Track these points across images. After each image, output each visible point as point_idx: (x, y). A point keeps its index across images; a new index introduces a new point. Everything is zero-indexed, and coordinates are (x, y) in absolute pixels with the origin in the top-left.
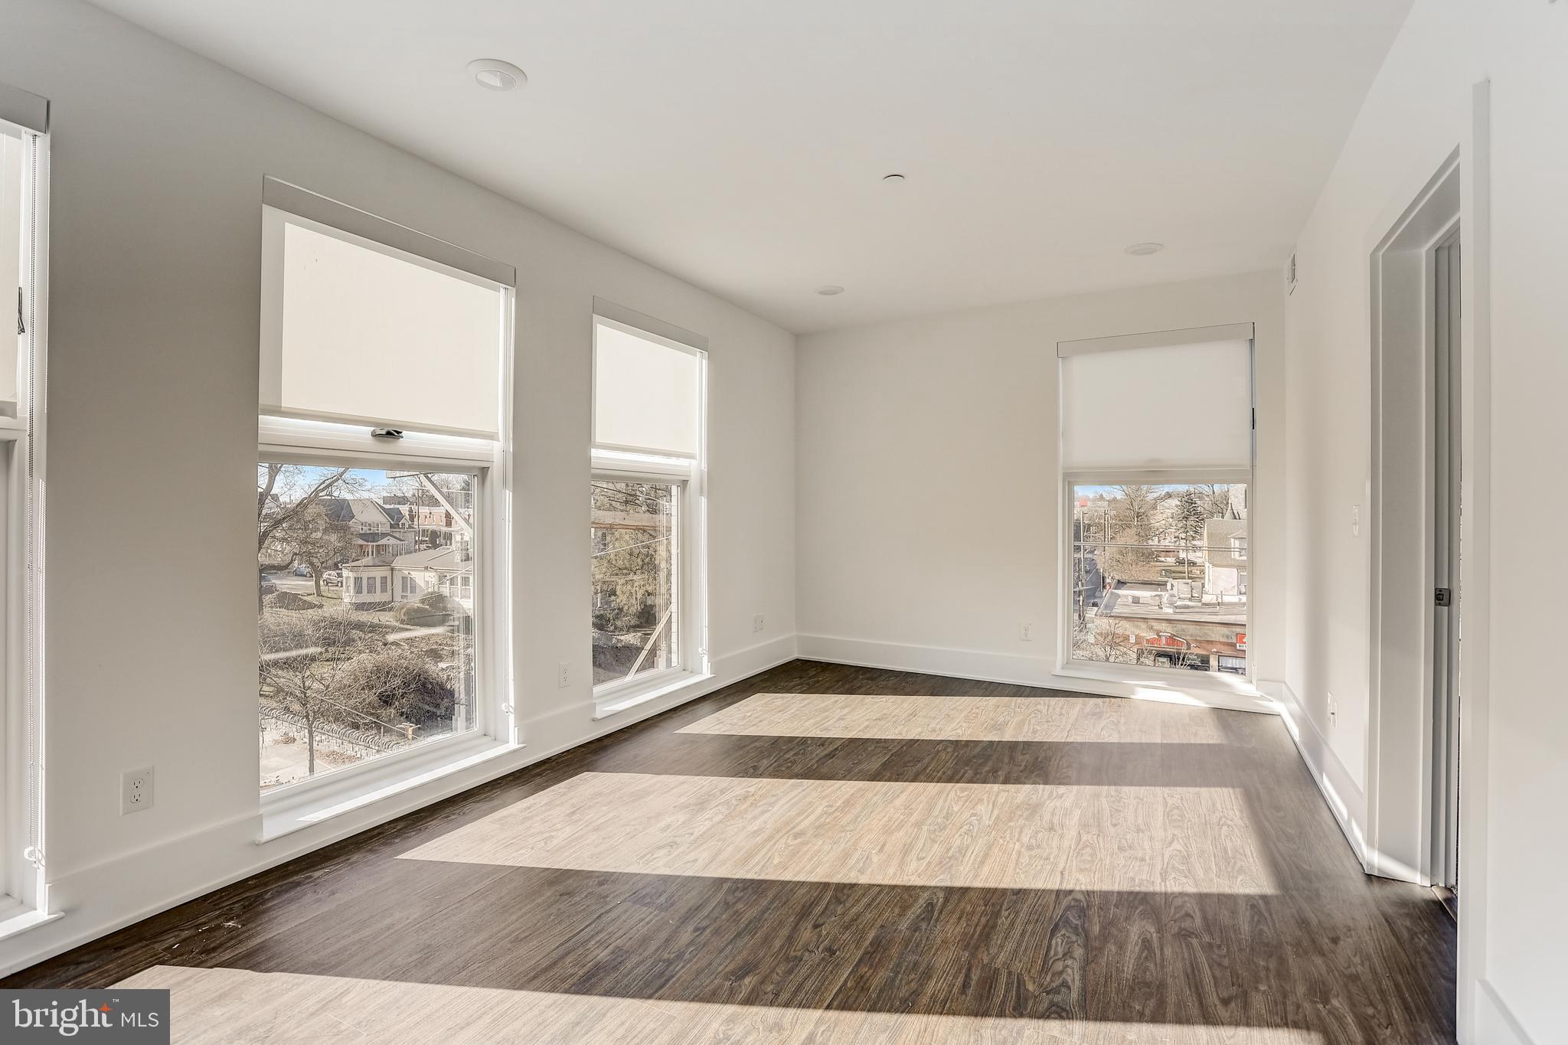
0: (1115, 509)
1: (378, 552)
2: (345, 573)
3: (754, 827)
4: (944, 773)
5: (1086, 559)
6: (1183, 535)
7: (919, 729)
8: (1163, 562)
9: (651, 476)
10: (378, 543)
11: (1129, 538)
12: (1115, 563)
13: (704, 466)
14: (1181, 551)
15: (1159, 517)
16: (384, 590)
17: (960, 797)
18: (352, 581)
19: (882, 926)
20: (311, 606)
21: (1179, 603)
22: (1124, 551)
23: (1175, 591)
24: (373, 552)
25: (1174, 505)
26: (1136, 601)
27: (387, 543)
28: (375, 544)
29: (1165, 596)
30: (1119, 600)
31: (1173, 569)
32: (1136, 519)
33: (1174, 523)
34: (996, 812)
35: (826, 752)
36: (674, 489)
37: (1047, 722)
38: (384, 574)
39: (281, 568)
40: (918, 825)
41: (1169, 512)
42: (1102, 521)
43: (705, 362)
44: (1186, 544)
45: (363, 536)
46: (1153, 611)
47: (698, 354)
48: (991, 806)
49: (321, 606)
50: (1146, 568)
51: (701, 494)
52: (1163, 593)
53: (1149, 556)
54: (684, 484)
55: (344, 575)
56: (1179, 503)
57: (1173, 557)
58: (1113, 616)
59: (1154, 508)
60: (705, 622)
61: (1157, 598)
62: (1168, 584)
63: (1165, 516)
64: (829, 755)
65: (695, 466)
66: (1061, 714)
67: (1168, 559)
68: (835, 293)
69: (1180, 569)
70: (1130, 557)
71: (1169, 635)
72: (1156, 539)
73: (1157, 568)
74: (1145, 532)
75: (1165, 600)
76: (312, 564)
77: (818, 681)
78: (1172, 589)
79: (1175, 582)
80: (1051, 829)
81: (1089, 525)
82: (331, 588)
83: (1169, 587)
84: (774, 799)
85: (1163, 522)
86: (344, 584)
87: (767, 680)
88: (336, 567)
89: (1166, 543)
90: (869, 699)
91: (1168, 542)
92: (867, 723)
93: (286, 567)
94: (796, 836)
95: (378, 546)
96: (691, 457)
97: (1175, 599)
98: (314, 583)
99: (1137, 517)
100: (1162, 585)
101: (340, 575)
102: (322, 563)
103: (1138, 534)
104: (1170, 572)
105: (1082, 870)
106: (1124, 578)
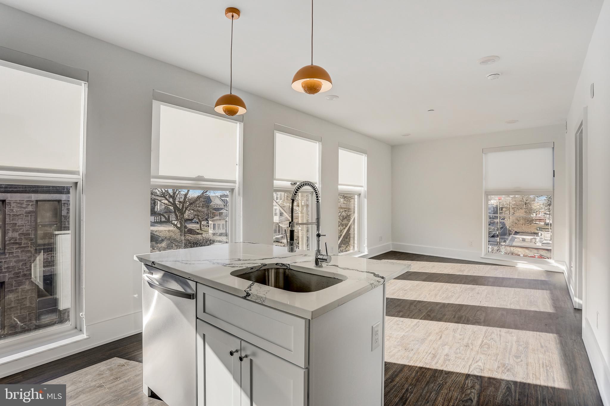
0: (515, 201)
1: (220, 215)
2: (210, 222)
3: (393, 288)
4: (445, 280)
5: (500, 222)
6: (548, 213)
7: (436, 270)
8: (538, 224)
9: (350, 193)
10: (220, 212)
11: (521, 213)
12: (514, 224)
13: (366, 189)
14: (547, 220)
15: (536, 204)
16: (223, 229)
17: (450, 286)
18: (212, 225)
19: (432, 307)
20: (198, 234)
21: (544, 242)
22: (519, 219)
23: (543, 237)
24: (218, 215)
25: (543, 199)
26: (524, 240)
27: (224, 212)
28: (219, 212)
29: (538, 239)
30: (516, 240)
31: (543, 227)
32: (524, 205)
33: (543, 207)
34: (461, 289)
35: (408, 274)
36: (356, 197)
37: (478, 270)
38: (223, 223)
39: (190, 220)
40: (439, 290)
41: (541, 203)
42: (508, 206)
43: (366, 158)
44: (549, 216)
45: (215, 209)
46: (532, 245)
47: (364, 155)
48: (460, 288)
49: (202, 234)
50: (530, 226)
51: (365, 198)
52: (537, 237)
53: (530, 221)
54: (359, 195)
55: (209, 223)
56: (546, 199)
57: (543, 222)
58: (513, 246)
59: (534, 201)
60: (366, 237)
61: (534, 239)
62: (539, 233)
63: (539, 204)
64: (410, 274)
65: (363, 189)
66: (483, 269)
67: (541, 223)
68: (408, 135)
69: (547, 227)
70: (522, 222)
71: (539, 255)
72: (535, 214)
73: (535, 227)
74: (530, 211)
75: (537, 240)
76: (198, 219)
77: (401, 257)
78: (541, 236)
79: (542, 233)
80: (478, 293)
81: (502, 208)
82: (205, 228)
83: (540, 234)
84: (396, 283)
85: (538, 207)
86: (210, 226)
87: (383, 256)
88: (207, 220)
89: (540, 215)
90: (418, 262)
91: (541, 215)
92: (419, 268)
93: (192, 220)
94: (405, 291)
95: (220, 213)
96: (362, 187)
97: (542, 240)
98: (199, 226)
99: (525, 204)
100: (537, 234)
101: (208, 223)
102: (202, 218)
103: (526, 212)
104: (541, 229)
105: (486, 302)
106: (517, 230)
